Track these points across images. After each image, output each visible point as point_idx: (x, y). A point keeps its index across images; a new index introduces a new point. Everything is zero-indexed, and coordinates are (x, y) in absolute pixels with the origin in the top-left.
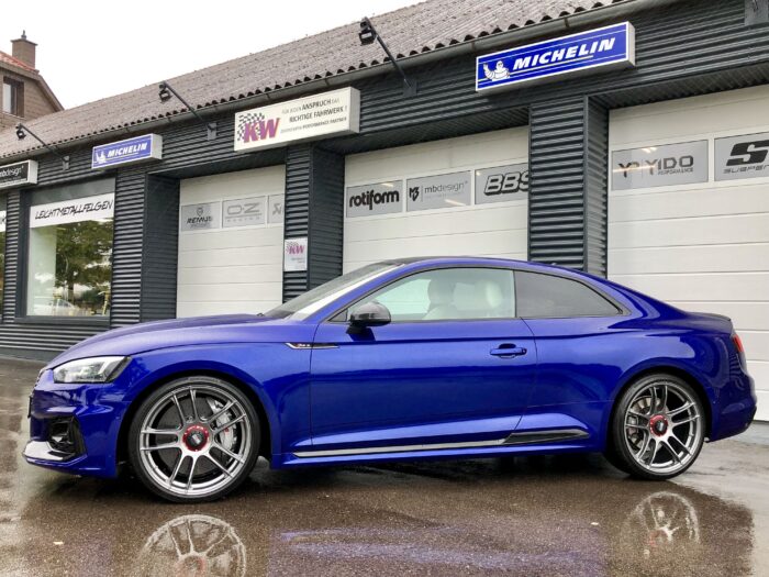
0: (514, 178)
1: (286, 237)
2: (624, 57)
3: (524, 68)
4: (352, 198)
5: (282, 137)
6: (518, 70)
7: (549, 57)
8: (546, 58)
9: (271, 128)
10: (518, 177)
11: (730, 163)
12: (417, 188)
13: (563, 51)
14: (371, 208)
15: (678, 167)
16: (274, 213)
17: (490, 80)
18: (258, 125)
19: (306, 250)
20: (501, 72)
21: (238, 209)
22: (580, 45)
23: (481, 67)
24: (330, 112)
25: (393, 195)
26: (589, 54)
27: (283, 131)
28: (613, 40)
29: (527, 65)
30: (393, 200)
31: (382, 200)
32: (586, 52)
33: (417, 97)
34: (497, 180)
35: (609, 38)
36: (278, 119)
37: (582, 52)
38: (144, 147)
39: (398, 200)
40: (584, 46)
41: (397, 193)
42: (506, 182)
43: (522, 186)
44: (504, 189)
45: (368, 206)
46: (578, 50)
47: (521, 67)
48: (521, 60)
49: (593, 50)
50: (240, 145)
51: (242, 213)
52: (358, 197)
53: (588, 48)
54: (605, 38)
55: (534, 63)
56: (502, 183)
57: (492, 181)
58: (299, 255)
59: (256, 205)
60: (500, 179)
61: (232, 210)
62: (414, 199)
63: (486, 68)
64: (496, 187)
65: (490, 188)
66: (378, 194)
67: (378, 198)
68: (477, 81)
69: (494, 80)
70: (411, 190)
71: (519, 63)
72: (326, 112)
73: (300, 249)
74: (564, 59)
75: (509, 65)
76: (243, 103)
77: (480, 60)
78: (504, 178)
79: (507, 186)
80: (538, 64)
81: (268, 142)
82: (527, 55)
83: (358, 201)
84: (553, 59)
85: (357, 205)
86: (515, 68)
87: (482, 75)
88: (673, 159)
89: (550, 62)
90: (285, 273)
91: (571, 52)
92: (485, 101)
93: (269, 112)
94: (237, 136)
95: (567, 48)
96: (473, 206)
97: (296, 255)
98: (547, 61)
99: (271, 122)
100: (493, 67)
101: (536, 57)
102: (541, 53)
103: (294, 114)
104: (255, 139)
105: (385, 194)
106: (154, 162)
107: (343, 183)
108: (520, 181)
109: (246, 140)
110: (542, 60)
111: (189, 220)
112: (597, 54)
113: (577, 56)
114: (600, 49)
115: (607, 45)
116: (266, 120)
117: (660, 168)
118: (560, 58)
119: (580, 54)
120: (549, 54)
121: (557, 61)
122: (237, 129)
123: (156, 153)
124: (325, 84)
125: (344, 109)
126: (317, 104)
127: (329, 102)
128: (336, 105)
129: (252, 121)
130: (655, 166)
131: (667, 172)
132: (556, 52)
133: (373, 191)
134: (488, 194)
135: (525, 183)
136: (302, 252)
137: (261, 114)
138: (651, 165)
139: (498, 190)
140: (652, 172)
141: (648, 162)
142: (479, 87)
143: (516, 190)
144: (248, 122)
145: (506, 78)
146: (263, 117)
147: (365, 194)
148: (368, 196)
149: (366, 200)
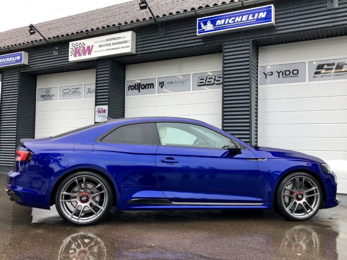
0: (212, 78)
1: (96, 105)
2: (271, 21)
3: (221, 25)
4: (130, 86)
5: (94, 55)
6: (218, 25)
7: (234, 20)
8: (232, 20)
9: (89, 50)
10: (214, 78)
11: (316, 73)
12: (163, 82)
13: (241, 17)
14: (139, 92)
15: (291, 74)
16: (88, 93)
17: (204, 30)
18: (82, 49)
19: (107, 112)
20: (209, 26)
21: (68, 91)
22: (249, 14)
23: (199, 23)
24: (121, 43)
25: (151, 85)
26: (253, 19)
27: (95, 52)
28: (265, 13)
29: (223, 23)
30: (151, 88)
31: (145, 87)
32: (252, 18)
33: (165, 37)
34: (203, 79)
35: (264, 12)
36: (92, 46)
37: (250, 18)
38: (18, 58)
39: (153, 88)
40: (251, 15)
41: (153, 84)
42: (208, 80)
43: (216, 82)
44: (207, 83)
45: (138, 90)
46: (248, 17)
48: (220, 21)
49: (256, 17)
50: (72, 58)
51: (71, 93)
52: (133, 86)
53: (253, 16)
54: (261, 12)
55: (226, 23)
56: (206, 81)
57: (201, 79)
58: (103, 114)
59: (78, 89)
60: (205, 79)
61: (64, 91)
62: (162, 87)
63: (202, 24)
64: (203, 82)
65: (200, 83)
66: (143, 85)
67: (143, 87)
68: (197, 30)
69: (206, 30)
70: (160, 83)
71: (219, 22)
72: (118, 43)
74: (241, 21)
75: (214, 22)
76: (73, 37)
77: (199, 20)
78: (207, 78)
79: (208, 82)
80: (228, 23)
81: (87, 57)
82: (223, 19)
83: (132, 88)
84: (236, 21)
85: (132, 90)
86: (217, 24)
87: (200, 27)
88: (289, 71)
89: (234, 23)
90: (95, 123)
91: (245, 18)
92: (201, 40)
93: (88, 42)
94: (70, 54)
95: (243, 16)
96: (191, 91)
97: (102, 114)
98: (233, 22)
99: (89, 47)
100: (205, 24)
101: (227, 20)
102: (230, 18)
103: (101, 44)
104: (80, 55)
105: (147, 84)
106: (24, 66)
107: (125, 79)
108: (215, 80)
109: (75, 56)
110: (230, 21)
111: (42, 96)
112: (257, 19)
113: (248, 20)
114: (259, 17)
115: (263, 15)
116: (86, 46)
117: (283, 75)
118: (239, 20)
119: (249, 19)
120: (234, 18)
121: (238, 22)
122: (70, 50)
123: (25, 61)
124: (118, 29)
125: (128, 42)
126: (114, 39)
127: (120, 38)
128: (124, 40)
129: (78, 46)
130: (281, 74)
131: (286, 77)
132: (237, 18)
133: (140, 83)
134: (199, 86)
135: (218, 81)
136: (105, 112)
137: (83, 43)
138: (279, 73)
139: (204, 84)
140: (279, 77)
141: (277, 72)
142: (199, 33)
143: (213, 84)
144: (76, 47)
145: (212, 29)
146: (85, 45)
147: (136, 84)
148: (138, 85)
149: (136, 87)
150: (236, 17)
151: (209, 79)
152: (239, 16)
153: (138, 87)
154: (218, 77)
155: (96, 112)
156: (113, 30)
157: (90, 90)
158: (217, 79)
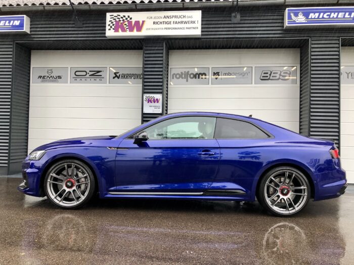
0: (277, 73)
1: (144, 93)
3: (314, 18)
4: (174, 74)
5: (145, 32)
6: (311, 18)
7: (329, 15)
8: (327, 15)
9: (139, 26)
10: (279, 72)
12: (219, 73)
13: (336, 14)
14: (187, 81)
16: (114, 78)
17: (294, 21)
18: (126, 23)
19: (161, 101)
20: (301, 18)
21: (84, 73)
22: (345, 12)
23: (289, 14)
24: (186, 23)
25: (203, 75)
26: (350, 18)
27: (147, 29)
29: (316, 17)
31: (195, 77)
32: (349, 17)
34: (267, 73)
36: (143, 22)
38: (17, 23)
40: (347, 14)
41: (205, 74)
42: (272, 75)
43: (281, 77)
44: (271, 78)
46: (345, 15)
47: (313, 17)
48: (313, 14)
49: (352, 16)
50: (110, 33)
51: (88, 76)
52: (178, 74)
53: (350, 14)
55: (321, 17)
56: (270, 75)
57: (264, 73)
58: (156, 104)
59: (99, 72)
60: (269, 73)
61: (77, 73)
62: (216, 78)
63: (292, 15)
64: (267, 77)
65: (263, 77)
66: (192, 74)
67: (192, 76)
68: (287, 21)
69: (297, 22)
71: (312, 15)
72: (182, 22)
73: (157, 101)
74: (337, 18)
75: (306, 15)
76: (111, 8)
77: (289, 10)
78: (271, 73)
79: (273, 77)
80: (323, 18)
81: (135, 33)
82: (317, 12)
83: (178, 76)
84: (331, 17)
86: (310, 17)
87: (290, 18)
89: (329, 18)
90: (143, 114)
91: (341, 15)
93: (136, 16)
94: (108, 27)
95: (339, 12)
96: (253, 85)
97: (153, 104)
98: (328, 17)
99: (137, 23)
100: (296, 15)
101: (322, 14)
102: (324, 13)
103: (156, 20)
104: (123, 30)
105: (197, 74)
107: (168, 65)
108: (280, 75)
109: (116, 30)
110: (325, 16)
111: (40, 77)
113: (344, 18)
116: (133, 21)
117: (352, 76)
118: (335, 16)
120: (329, 14)
121: (333, 18)
122: (108, 23)
124: (182, 6)
125: (196, 22)
126: (176, 17)
127: (184, 17)
128: (190, 20)
129: (121, 19)
130: (350, 75)
132: (333, 14)
133: (189, 72)
134: (262, 80)
135: (283, 76)
136: (158, 102)
137: (129, 17)
138: (348, 74)
139: (268, 78)
140: (348, 78)
141: (346, 73)
142: (288, 24)
143: (278, 79)
144: (118, 20)
145: (304, 22)
146: (131, 19)
147: (183, 73)
148: (185, 74)
149: (183, 76)
150: (331, 12)
151: (274, 73)
152: (335, 12)
153: (187, 76)
154: (284, 73)
155: (144, 102)
156: (174, 7)
157: (118, 75)
158: (282, 74)
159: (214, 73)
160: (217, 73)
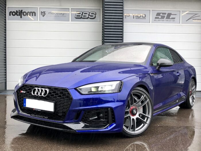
4: (11, 12)
10: (88, 13)
11: (156, 18)
12: (45, 12)
14: (21, 17)
15: (141, 17)
25: (33, 14)
31: (27, 14)
42: (84, 15)
43: (90, 17)
44: (83, 17)
52: (14, 12)
56: (82, 15)
57: (78, 14)
60: (81, 13)
62: (43, 16)
64: (80, 16)
66: (25, 12)
78: (83, 13)
83: (14, 14)
85: (14, 15)
96: (70, 22)
105: (28, 12)
107: (6, 5)
117: (136, 17)
131: (138, 19)
133: (22, 11)
134: (76, 18)
140: (134, 18)
143: (87, 18)
147: (18, 11)
148: (19, 12)
149: (18, 14)
153: (20, 13)
154: (92, 13)
159: (41, 12)
160: (44, 12)
